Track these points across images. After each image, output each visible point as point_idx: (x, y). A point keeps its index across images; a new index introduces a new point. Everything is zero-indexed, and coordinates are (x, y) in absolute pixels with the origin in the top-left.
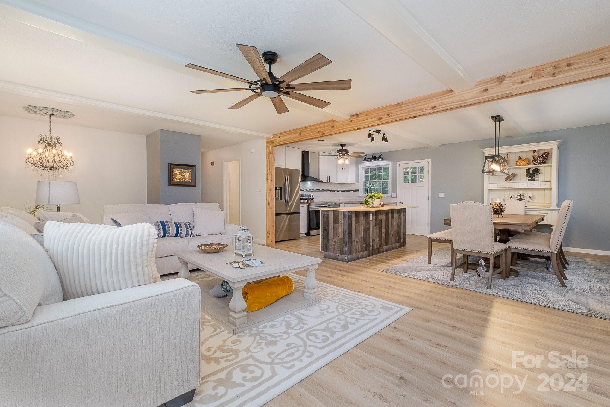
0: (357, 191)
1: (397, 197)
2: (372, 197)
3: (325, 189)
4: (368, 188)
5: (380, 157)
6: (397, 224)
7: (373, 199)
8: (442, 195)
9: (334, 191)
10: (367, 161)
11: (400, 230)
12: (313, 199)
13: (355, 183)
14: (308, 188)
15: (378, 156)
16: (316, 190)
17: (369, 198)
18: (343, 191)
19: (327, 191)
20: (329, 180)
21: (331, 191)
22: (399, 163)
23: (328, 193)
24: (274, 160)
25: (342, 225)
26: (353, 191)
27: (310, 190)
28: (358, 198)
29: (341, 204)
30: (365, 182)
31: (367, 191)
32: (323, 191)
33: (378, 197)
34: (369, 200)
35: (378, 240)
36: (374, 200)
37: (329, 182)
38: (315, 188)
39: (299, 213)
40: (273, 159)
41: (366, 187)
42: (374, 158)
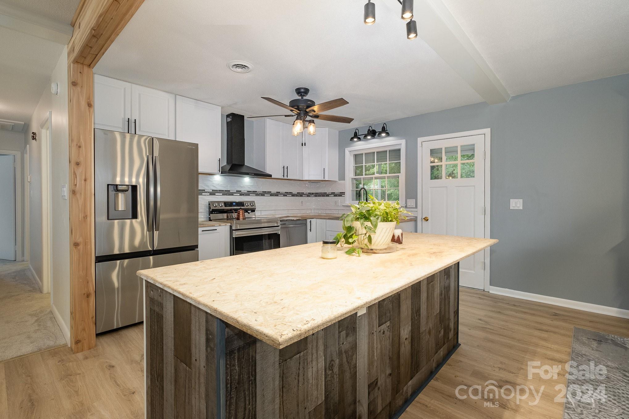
0: (341, 194)
1: (416, 207)
2: (365, 217)
3: (283, 190)
4: (361, 190)
5: (384, 130)
6: (441, 294)
7: (369, 224)
8: (516, 204)
9: (300, 195)
10: (359, 139)
11: (447, 307)
12: (254, 211)
13: (337, 179)
14: (244, 190)
15: (379, 129)
16: (263, 194)
17: (357, 219)
18: (317, 195)
19: (285, 194)
20: (286, 175)
21: (293, 195)
22: (420, 140)
23: (289, 198)
24: (90, 105)
25: (202, 380)
26: (334, 196)
27: (248, 193)
28: (343, 208)
29: (308, 221)
30: (356, 179)
31: (359, 196)
32: (278, 196)
33: (386, 218)
34: (357, 225)
35: (390, 375)
36: (375, 226)
37: (285, 177)
38: (260, 190)
39: (197, 246)
40: (83, 103)
41: (357, 188)
42: (373, 133)
